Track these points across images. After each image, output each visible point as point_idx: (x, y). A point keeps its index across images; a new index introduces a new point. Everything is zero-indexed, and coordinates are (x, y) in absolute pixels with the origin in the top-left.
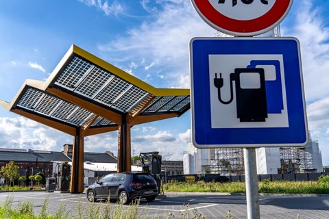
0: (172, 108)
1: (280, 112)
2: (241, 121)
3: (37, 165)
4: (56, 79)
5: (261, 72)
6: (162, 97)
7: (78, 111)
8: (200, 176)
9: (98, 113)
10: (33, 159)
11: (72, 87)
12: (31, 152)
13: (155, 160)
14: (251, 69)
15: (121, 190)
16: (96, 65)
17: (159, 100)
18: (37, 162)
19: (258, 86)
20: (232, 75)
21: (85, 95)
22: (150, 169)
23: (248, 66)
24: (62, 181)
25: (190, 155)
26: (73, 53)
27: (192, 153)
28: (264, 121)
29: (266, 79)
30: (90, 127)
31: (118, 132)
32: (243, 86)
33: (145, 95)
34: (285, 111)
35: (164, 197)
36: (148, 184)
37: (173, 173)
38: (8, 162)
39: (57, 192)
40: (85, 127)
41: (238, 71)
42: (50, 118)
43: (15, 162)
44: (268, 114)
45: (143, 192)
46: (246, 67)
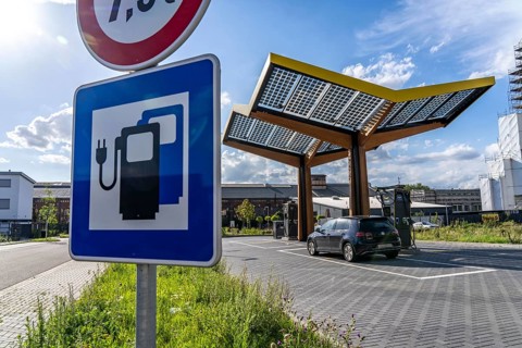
0: (431, 115)
1: (177, 202)
2: (124, 218)
3: (275, 203)
4: (259, 99)
5: (155, 129)
6: (408, 103)
7: (297, 137)
8: (508, 214)
9: (322, 138)
10: (271, 195)
11: (281, 107)
12: (269, 187)
13: (400, 197)
14: (142, 127)
15: (345, 243)
16: (303, 74)
17: (405, 106)
18: (275, 199)
19: (149, 157)
20: (117, 139)
21: (297, 115)
22: (393, 210)
23: (139, 122)
24: (289, 225)
25: (492, 180)
26: (271, 64)
27: (496, 177)
28: (153, 217)
29: (161, 143)
30: (316, 155)
31: (347, 160)
32: (130, 159)
33: (380, 104)
34: (184, 200)
35: (417, 253)
36: (383, 233)
37: (466, 208)
38: (243, 199)
39: (286, 239)
40: (310, 154)
41: (127, 132)
42: (267, 148)
43: (250, 199)
44: (160, 206)
45: (376, 246)
46: (135, 124)
